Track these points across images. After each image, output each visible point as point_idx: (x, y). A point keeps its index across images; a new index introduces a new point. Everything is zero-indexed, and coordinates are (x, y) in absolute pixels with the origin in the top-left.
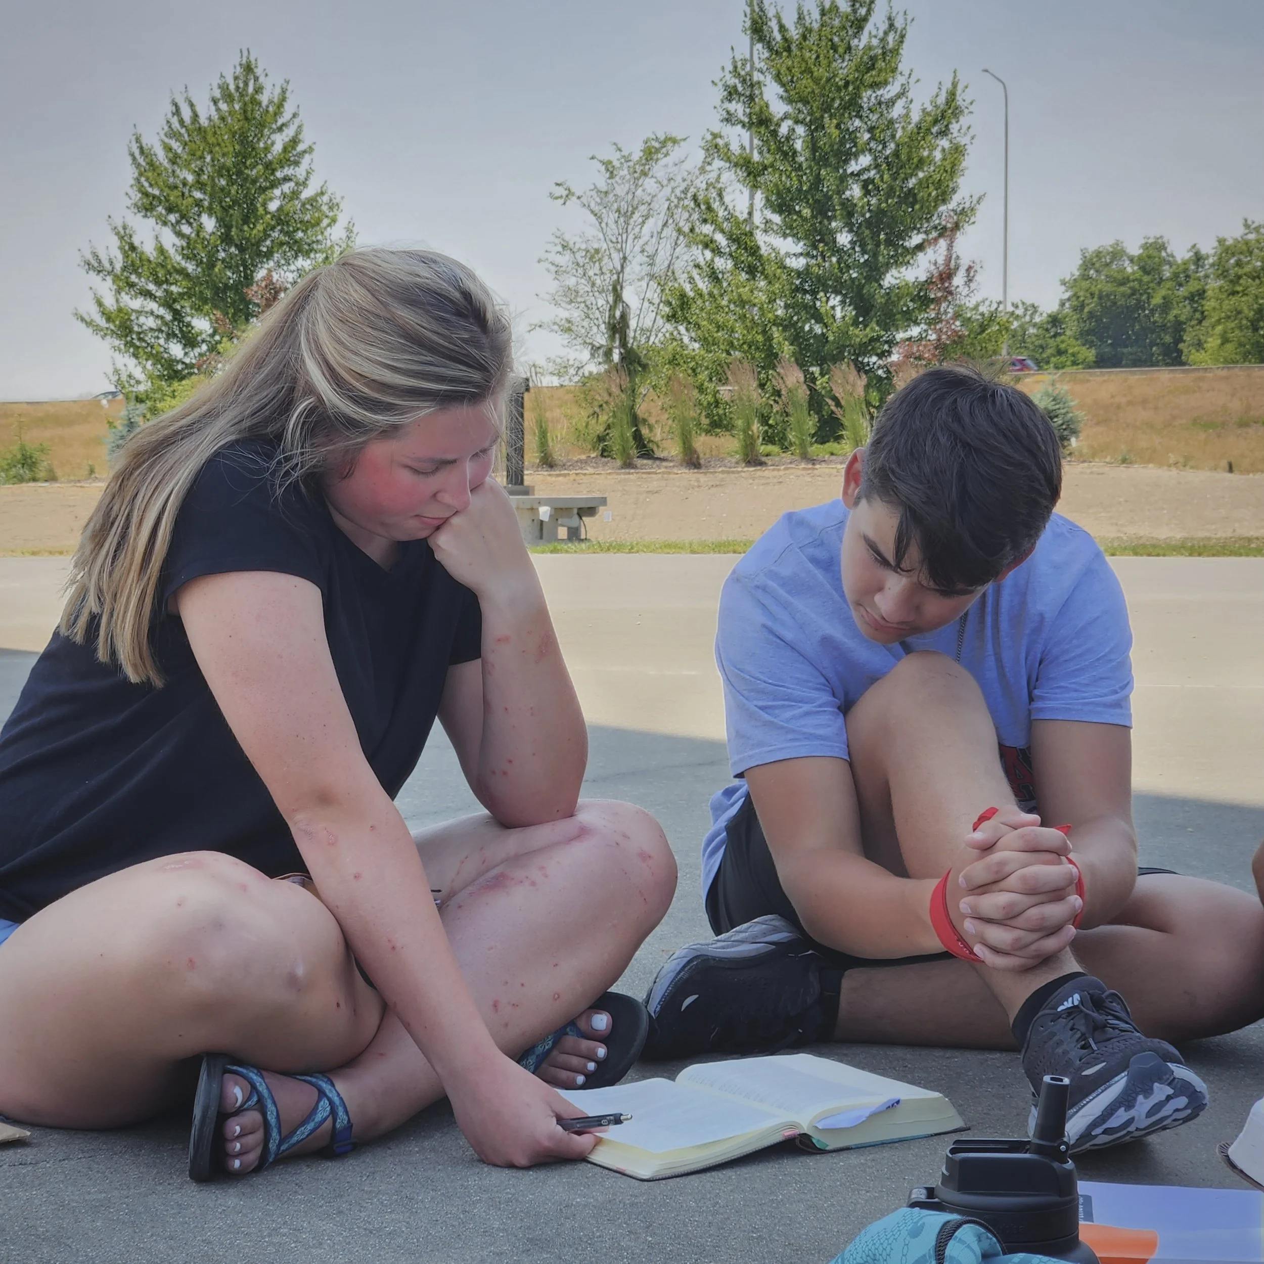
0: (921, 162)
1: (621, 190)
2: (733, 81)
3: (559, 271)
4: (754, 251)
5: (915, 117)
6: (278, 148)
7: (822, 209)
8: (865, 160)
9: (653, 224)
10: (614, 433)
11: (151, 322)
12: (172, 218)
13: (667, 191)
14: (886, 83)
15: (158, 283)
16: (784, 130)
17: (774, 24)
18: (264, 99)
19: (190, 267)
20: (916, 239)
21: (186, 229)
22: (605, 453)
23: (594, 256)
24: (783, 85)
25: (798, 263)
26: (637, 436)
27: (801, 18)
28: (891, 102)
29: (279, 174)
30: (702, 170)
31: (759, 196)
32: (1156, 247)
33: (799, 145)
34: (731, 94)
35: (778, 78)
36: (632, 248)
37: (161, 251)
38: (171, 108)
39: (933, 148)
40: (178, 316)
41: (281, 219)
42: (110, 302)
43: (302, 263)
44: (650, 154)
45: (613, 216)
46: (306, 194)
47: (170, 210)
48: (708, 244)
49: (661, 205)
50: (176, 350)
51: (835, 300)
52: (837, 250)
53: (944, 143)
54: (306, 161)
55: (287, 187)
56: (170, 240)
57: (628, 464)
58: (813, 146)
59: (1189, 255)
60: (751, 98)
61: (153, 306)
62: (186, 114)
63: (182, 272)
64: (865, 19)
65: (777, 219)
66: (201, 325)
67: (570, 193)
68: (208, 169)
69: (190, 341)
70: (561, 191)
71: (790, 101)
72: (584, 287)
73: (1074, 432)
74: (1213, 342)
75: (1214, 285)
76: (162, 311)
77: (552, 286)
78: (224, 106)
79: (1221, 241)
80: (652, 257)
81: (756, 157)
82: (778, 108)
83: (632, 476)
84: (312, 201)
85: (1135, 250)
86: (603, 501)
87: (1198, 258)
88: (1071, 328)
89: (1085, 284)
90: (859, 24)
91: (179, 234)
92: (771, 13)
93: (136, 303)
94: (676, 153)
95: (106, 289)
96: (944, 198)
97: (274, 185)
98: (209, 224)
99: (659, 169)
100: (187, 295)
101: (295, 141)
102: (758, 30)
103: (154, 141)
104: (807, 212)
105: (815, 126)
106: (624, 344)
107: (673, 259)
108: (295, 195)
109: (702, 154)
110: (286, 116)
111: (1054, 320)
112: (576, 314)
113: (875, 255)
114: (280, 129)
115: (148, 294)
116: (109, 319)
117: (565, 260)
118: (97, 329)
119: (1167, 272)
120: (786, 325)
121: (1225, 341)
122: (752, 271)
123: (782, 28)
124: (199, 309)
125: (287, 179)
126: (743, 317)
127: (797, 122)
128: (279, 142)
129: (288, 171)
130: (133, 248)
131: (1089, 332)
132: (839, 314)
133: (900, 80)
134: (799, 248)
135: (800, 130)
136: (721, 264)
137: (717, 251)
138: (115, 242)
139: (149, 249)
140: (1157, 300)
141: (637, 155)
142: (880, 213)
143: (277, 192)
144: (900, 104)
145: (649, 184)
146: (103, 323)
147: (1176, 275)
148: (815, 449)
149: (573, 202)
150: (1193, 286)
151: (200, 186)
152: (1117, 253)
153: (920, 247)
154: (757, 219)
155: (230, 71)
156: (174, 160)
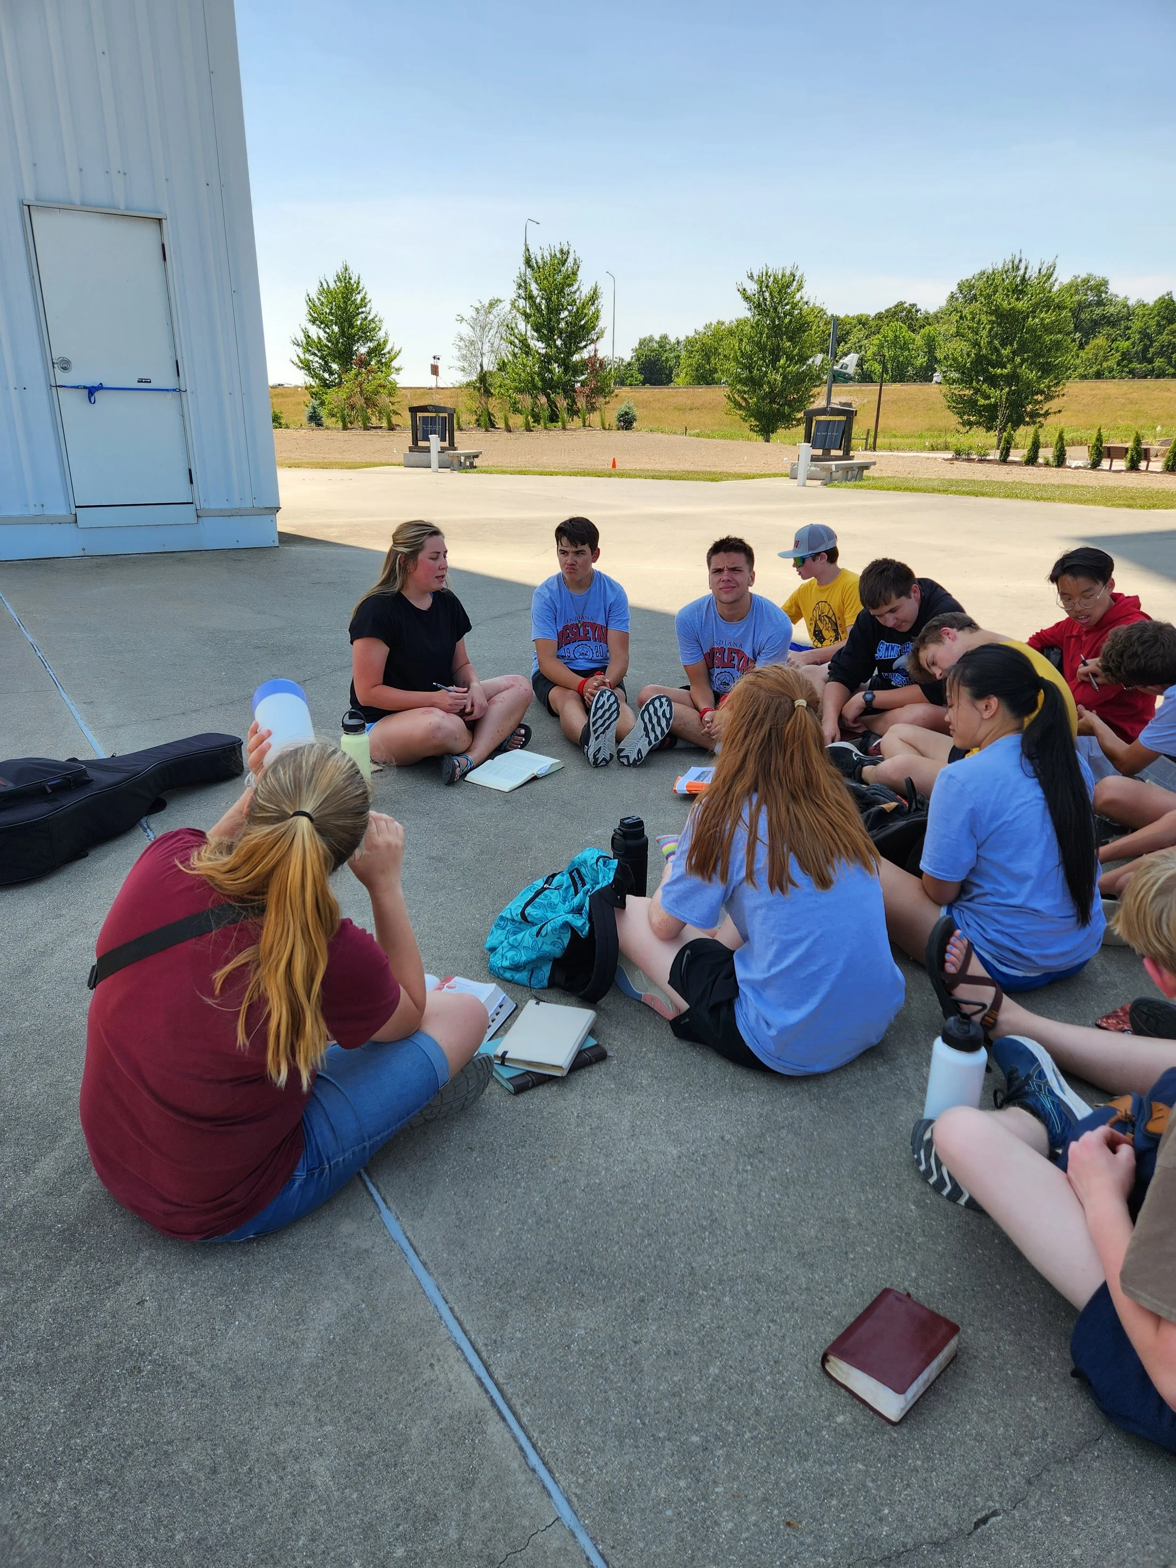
0: (586, 314)
1: (481, 318)
2: (519, 281)
3: (460, 348)
4: (528, 346)
5: (583, 297)
6: (358, 301)
7: (551, 330)
8: (566, 313)
9: (492, 332)
10: (482, 418)
11: (317, 365)
12: (322, 326)
13: (497, 319)
14: (572, 285)
15: (319, 351)
16: (538, 301)
17: (534, 261)
18: (352, 282)
19: (330, 345)
20: (584, 343)
21: (327, 330)
22: (479, 425)
23: (472, 343)
24: (538, 284)
25: (543, 351)
26: (490, 419)
27: (543, 258)
28: (575, 292)
29: (360, 310)
30: (510, 313)
31: (529, 326)
32: (665, 337)
33: (543, 307)
34: (520, 286)
35: (536, 282)
36: (486, 340)
37: (319, 338)
38: (319, 284)
39: (589, 310)
40: (326, 363)
41: (362, 329)
42: (302, 356)
43: (369, 344)
44: (492, 305)
45: (479, 328)
46: (370, 318)
47: (322, 323)
48: (511, 343)
49: (495, 325)
50: (326, 375)
51: (556, 365)
52: (556, 346)
53: (593, 308)
54: (369, 306)
55: (363, 315)
56: (322, 334)
57: (487, 430)
58: (548, 307)
59: (675, 341)
60: (526, 288)
61: (317, 359)
62: (325, 286)
63: (326, 346)
64: (566, 260)
65: (535, 334)
66: (335, 366)
67: (463, 319)
68: (334, 307)
69: (331, 373)
70: (459, 318)
71: (541, 290)
72: (469, 355)
73: (635, 420)
74: (683, 375)
75: (683, 354)
76: (320, 361)
77: (458, 354)
78: (338, 284)
79: (687, 337)
80: (492, 344)
81: (528, 311)
82: (535, 293)
83: (488, 434)
84: (372, 320)
85: (657, 338)
86: (481, 453)
87: (678, 342)
88: (636, 367)
89: (640, 351)
90: (564, 263)
91: (325, 332)
92: (533, 256)
93: (311, 358)
94: (501, 305)
95: (300, 351)
96: (593, 328)
97: (358, 314)
98: (336, 329)
99: (494, 312)
100: (329, 354)
101: (364, 298)
102: (528, 262)
103: (314, 295)
104: (546, 332)
105: (549, 300)
106: (485, 386)
107: (500, 345)
108: (366, 318)
109: (510, 306)
110: (360, 288)
111: (629, 364)
112: (466, 365)
113: (570, 348)
114: (359, 293)
115: (315, 354)
116: (301, 362)
117: (462, 344)
118: (299, 367)
119: (668, 347)
120: (539, 374)
121: (687, 374)
122: (527, 354)
123: (537, 263)
124: (334, 361)
125: (363, 313)
126: (524, 371)
127: (542, 298)
128: (359, 297)
129: (364, 309)
130: (309, 337)
131: (642, 369)
132: (557, 370)
133: (578, 283)
134: (543, 345)
135: (544, 301)
136: (516, 350)
137: (515, 346)
138: (302, 334)
139: (315, 337)
140: (664, 358)
141: (487, 305)
142: (572, 332)
143: (360, 317)
144: (578, 293)
145: (491, 317)
146: (301, 365)
147: (670, 349)
148: (549, 425)
149: (464, 323)
150: (676, 354)
151: (331, 314)
152: (651, 340)
153: (585, 346)
154: (529, 333)
155: (340, 270)
156: (322, 304)
